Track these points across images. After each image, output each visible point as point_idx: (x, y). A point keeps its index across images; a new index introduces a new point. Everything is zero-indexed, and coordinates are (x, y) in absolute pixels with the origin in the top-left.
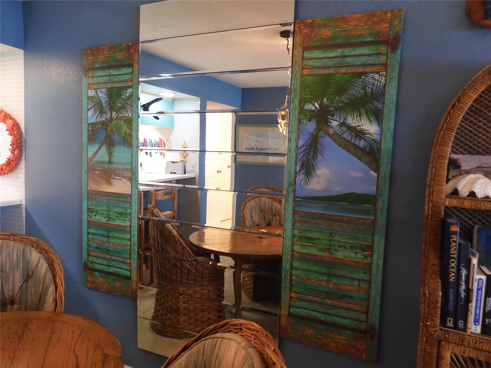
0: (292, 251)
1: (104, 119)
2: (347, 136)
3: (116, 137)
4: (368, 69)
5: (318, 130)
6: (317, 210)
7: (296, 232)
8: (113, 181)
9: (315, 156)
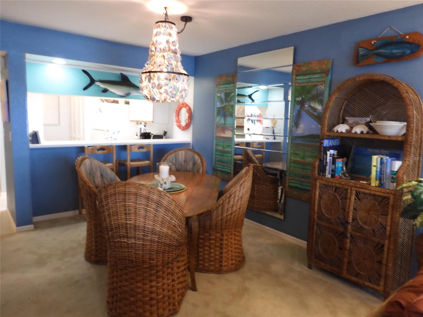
0: (291, 159)
1: (223, 106)
2: (311, 111)
3: (227, 113)
4: (318, 84)
5: (301, 108)
6: (299, 141)
7: (292, 151)
8: (226, 132)
9: (299, 120)
